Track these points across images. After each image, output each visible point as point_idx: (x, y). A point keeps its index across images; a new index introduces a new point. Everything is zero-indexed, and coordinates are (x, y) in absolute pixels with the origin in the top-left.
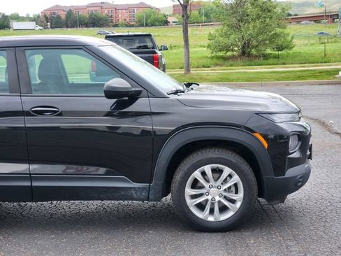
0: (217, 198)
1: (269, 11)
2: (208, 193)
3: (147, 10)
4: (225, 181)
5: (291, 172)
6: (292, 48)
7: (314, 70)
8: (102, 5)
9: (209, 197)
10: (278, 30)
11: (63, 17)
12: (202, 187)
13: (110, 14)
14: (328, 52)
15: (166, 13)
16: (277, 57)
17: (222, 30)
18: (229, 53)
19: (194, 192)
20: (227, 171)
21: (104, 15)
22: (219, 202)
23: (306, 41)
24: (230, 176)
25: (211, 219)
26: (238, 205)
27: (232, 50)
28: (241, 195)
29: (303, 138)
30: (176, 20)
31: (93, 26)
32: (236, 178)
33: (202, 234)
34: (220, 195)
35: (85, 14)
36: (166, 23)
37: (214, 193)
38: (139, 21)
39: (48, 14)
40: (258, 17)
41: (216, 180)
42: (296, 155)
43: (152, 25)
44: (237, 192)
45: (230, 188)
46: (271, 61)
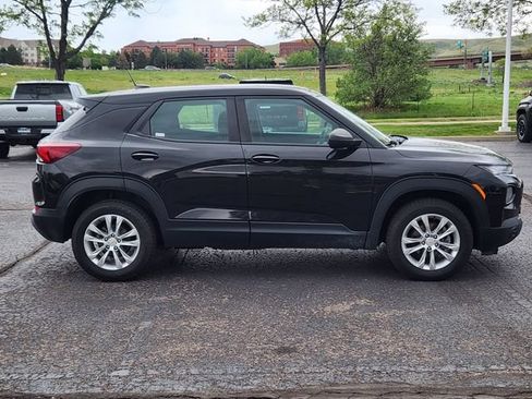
0: (434, 248)
1: (409, 54)
2: (424, 243)
3: (250, 49)
4: (441, 231)
5: (508, 223)
6: (428, 98)
7: (469, 125)
8: (196, 42)
9: (426, 246)
10: (419, 77)
11: (148, 55)
12: (419, 236)
13: (204, 53)
14: (477, 104)
15: (272, 53)
16: (416, 108)
17: (352, 75)
18: (361, 103)
19: (410, 241)
20: (444, 221)
21: (197, 53)
22: (435, 251)
23: (442, 91)
24: (447, 226)
25: (426, 268)
26: (454, 254)
27: (364, 100)
28: (457, 244)
29: (517, 190)
30: (284, 61)
31: (184, 68)
32: (453, 228)
33: (417, 283)
34: (437, 245)
35: (174, 52)
36: (273, 65)
37: (430, 243)
38: (240, 62)
39: (129, 51)
40: (397, 60)
41: (432, 230)
42: (510, 207)
43: (255, 68)
44: (452, 242)
45: (445, 237)
46: (409, 113)
